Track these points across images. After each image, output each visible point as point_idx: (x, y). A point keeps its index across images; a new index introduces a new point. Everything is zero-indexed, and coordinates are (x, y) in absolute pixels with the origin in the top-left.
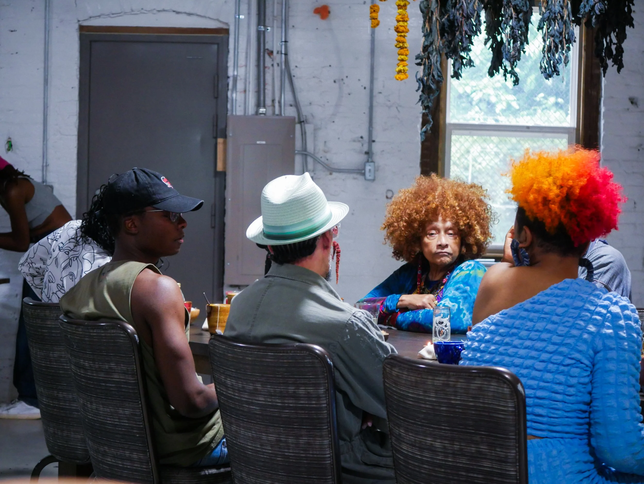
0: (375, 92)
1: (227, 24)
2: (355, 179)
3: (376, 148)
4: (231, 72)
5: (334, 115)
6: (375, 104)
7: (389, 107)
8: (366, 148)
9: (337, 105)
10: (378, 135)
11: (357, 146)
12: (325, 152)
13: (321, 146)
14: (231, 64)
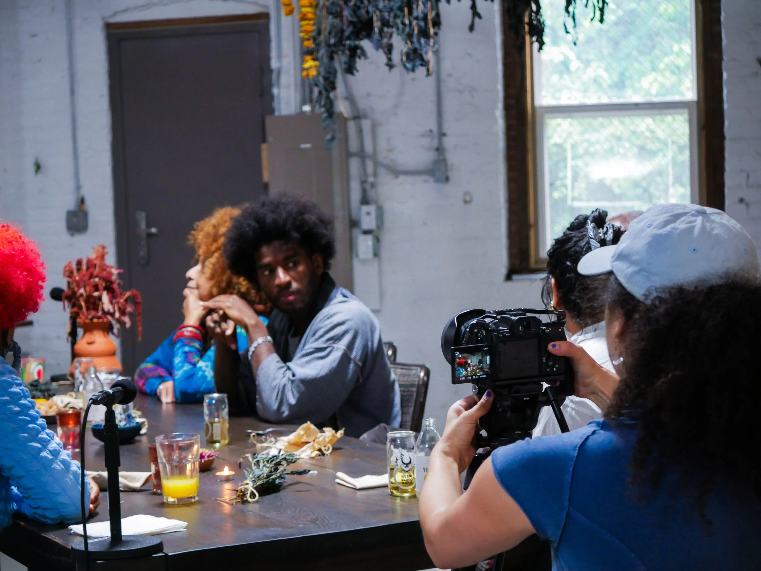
0: (443, 75)
1: (267, 7)
2: (425, 181)
3: (448, 142)
4: (274, 64)
5: (396, 106)
6: (443, 89)
7: (461, 92)
8: (435, 144)
9: (400, 94)
10: (449, 127)
11: (426, 141)
12: (389, 151)
13: (383, 144)
14: (273, 54)
